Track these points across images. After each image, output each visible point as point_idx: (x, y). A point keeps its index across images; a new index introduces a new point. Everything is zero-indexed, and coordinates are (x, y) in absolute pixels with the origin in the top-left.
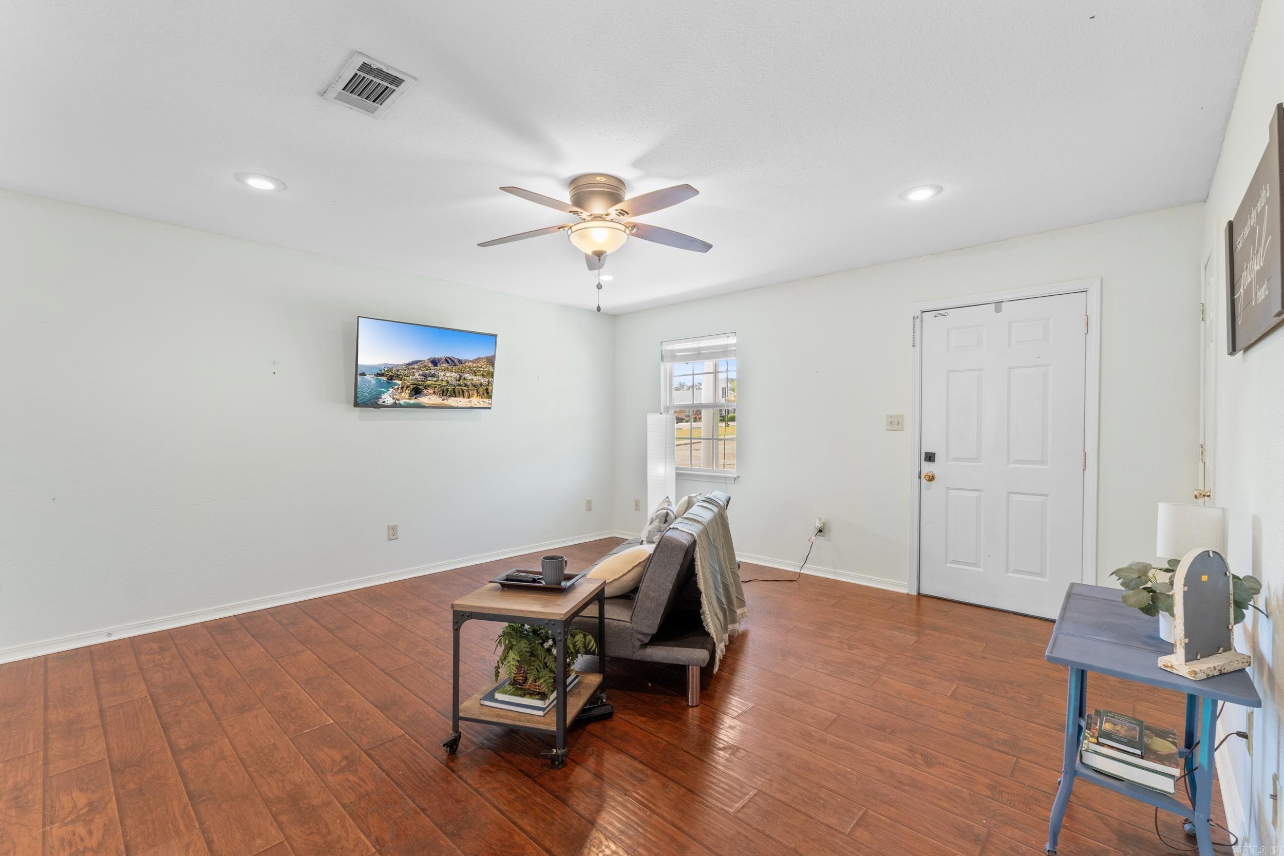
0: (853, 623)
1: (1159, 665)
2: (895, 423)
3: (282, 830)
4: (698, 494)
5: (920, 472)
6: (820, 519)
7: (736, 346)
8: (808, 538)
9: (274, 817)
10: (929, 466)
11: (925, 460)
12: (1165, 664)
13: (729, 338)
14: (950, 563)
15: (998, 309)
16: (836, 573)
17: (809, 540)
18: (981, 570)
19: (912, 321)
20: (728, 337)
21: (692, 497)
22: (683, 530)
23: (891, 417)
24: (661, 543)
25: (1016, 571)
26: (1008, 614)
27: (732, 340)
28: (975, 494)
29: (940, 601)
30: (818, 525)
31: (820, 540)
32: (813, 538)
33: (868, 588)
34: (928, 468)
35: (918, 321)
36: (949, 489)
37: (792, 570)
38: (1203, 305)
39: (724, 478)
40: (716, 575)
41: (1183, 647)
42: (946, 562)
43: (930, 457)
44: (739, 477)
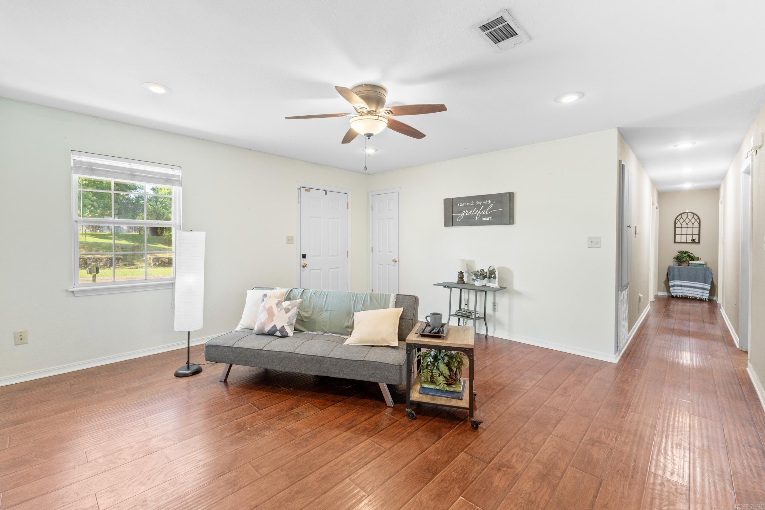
2: (290, 240)
3: (565, 470)
5: (301, 263)
9: (561, 478)
10: (304, 260)
11: (302, 258)
15: (326, 194)
23: (288, 237)
28: (319, 271)
36: (311, 270)
43: (304, 256)
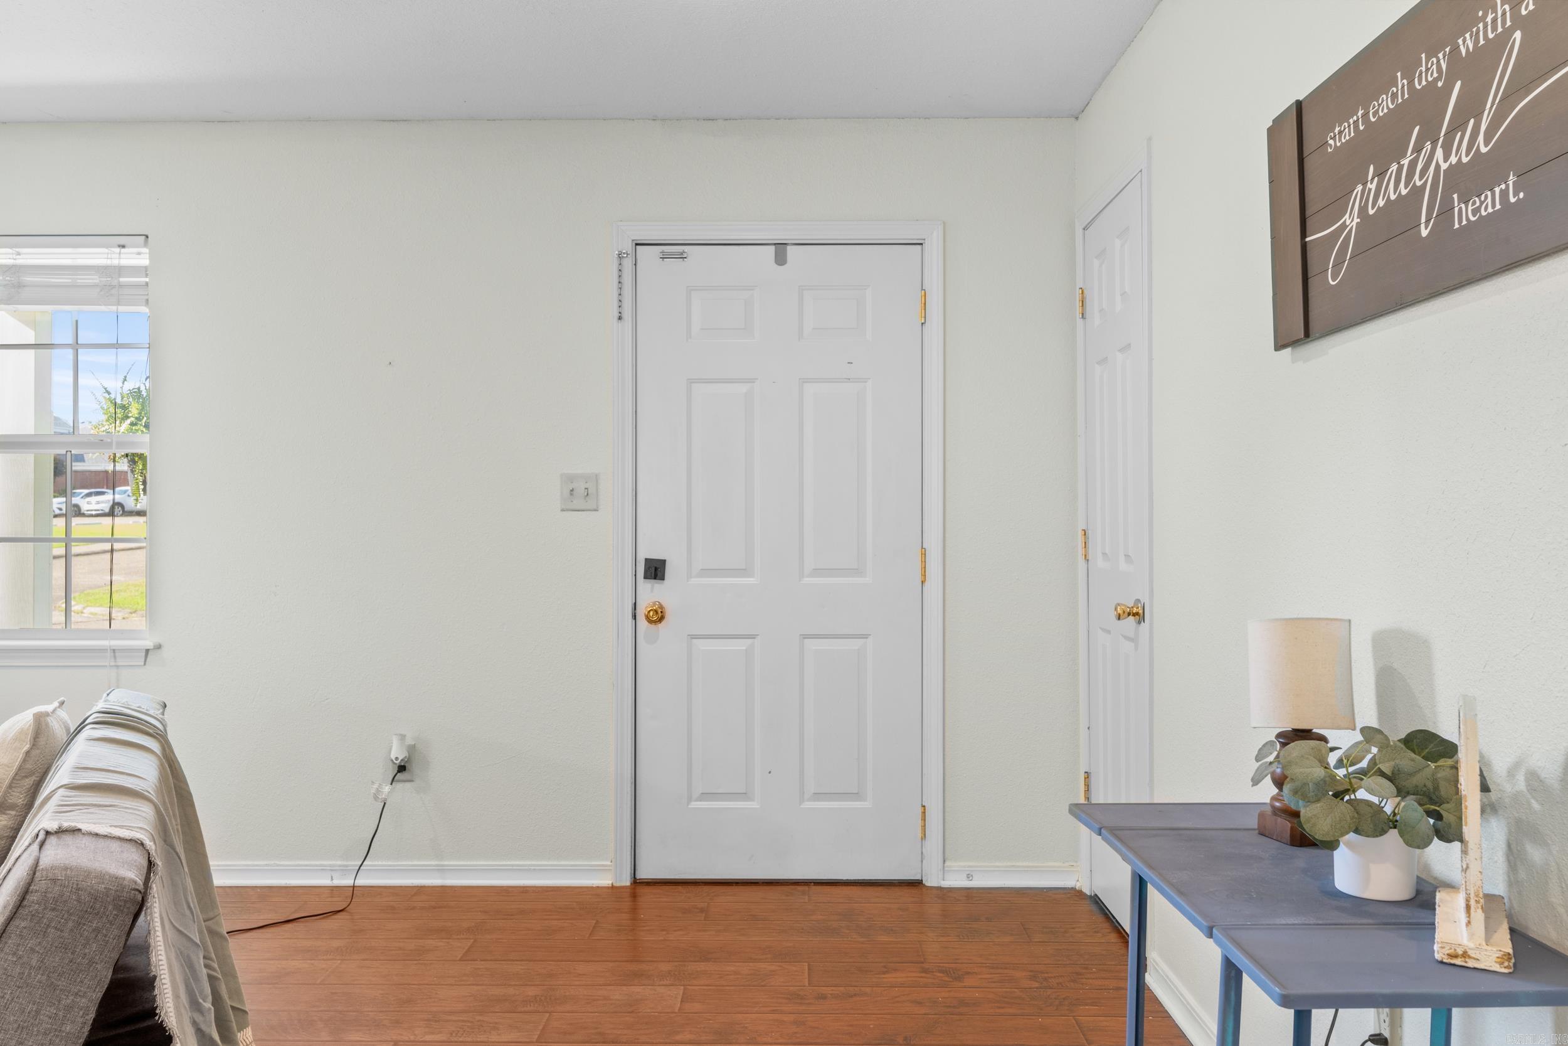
0: (531, 992)
1: (1438, 956)
2: (580, 493)
4: (56, 704)
5: (635, 603)
6: (403, 737)
7: (147, 275)
8: (373, 791)
10: (652, 591)
11: (645, 577)
12: (1452, 951)
13: (123, 250)
14: (697, 800)
15: (781, 259)
16: (441, 870)
17: (376, 798)
18: (754, 805)
19: (616, 262)
20: (123, 247)
21: (47, 714)
22: (102, 830)
23: (570, 478)
24: (32, 898)
25: (818, 796)
26: (806, 888)
27: (136, 257)
28: (741, 645)
29: (680, 888)
30: (398, 753)
31: (404, 792)
32: (387, 788)
33: (524, 890)
34: (651, 593)
35: (628, 263)
36: (693, 637)
37: (325, 881)
38: (1082, 291)
39: (109, 654)
40: (193, 957)
41: (1482, 908)
42: (690, 800)
43: (655, 570)
44: (159, 647)
